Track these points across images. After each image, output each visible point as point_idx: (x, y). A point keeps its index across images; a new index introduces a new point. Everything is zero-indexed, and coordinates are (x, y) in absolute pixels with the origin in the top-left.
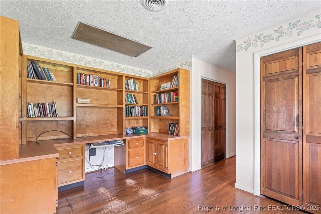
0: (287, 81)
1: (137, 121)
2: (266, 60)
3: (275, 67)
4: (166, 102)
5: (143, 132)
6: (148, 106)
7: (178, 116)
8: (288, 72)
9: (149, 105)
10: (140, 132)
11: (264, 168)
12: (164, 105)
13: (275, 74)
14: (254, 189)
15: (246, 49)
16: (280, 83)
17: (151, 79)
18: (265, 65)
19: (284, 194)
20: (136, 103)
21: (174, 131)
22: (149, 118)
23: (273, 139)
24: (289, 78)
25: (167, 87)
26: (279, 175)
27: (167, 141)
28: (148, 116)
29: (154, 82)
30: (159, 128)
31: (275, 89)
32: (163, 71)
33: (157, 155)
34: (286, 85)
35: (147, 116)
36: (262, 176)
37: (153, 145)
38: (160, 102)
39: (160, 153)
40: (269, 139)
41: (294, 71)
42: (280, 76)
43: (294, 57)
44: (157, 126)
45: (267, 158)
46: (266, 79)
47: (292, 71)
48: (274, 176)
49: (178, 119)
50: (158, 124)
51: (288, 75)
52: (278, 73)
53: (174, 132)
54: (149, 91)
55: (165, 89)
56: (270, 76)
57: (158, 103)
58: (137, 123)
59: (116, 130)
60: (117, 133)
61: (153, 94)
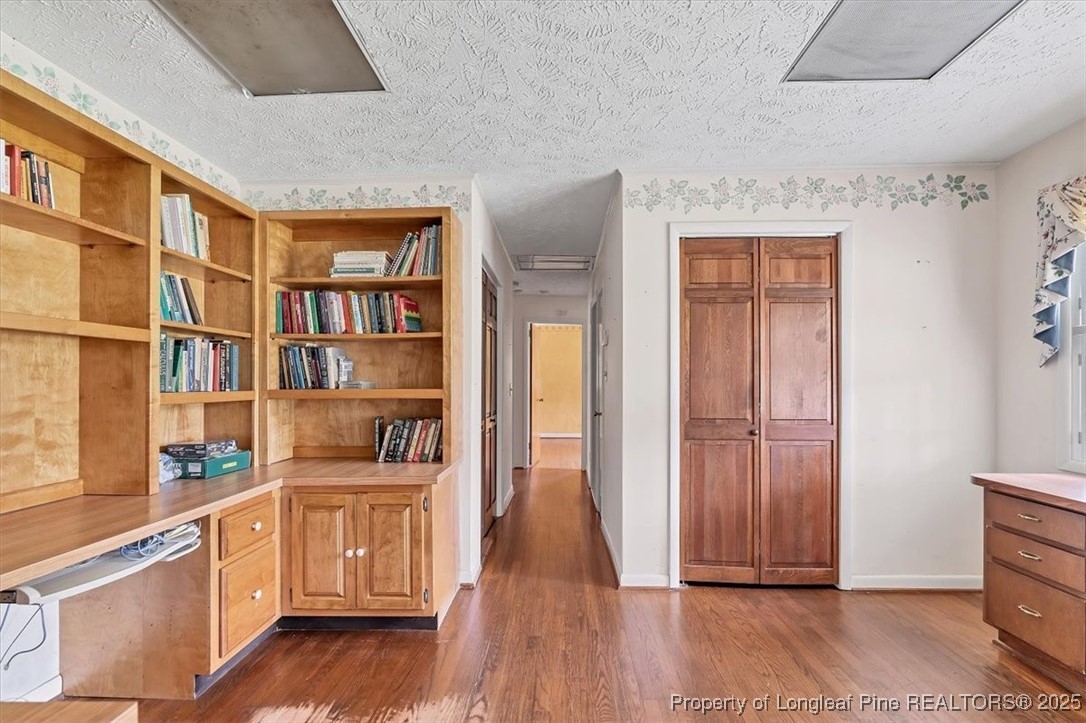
0: (733, 307)
1: (180, 414)
2: (694, 249)
3: (710, 270)
4: (359, 330)
5: (235, 464)
6: (250, 341)
7: (441, 387)
8: (734, 286)
9: (257, 336)
10: (225, 466)
11: (688, 513)
12: (346, 341)
13: (708, 286)
14: (669, 575)
15: (649, 207)
16: (719, 307)
17: (267, 217)
18: (688, 260)
19: (729, 563)
20: (195, 322)
21: (408, 444)
22: (255, 395)
23: (706, 441)
24: (735, 300)
25: (371, 271)
26: (718, 523)
27: (424, 489)
28: (251, 388)
29: (278, 234)
30: (293, 439)
31: (710, 321)
32: (315, 197)
33: (371, 556)
34: (730, 314)
35: (247, 386)
36: (683, 536)
37: (339, 515)
38: (323, 328)
39: (387, 542)
40: (696, 442)
41: (745, 286)
42: (720, 292)
43: (744, 256)
44: (286, 434)
45: (693, 489)
46: (691, 294)
47: (741, 286)
48: (708, 526)
49: (441, 400)
50: (290, 423)
51: (734, 293)
52: (716, 286)
53: (406, 450)
54: (257, 270)
55: (360, 275)
56: (699, 289)
57: (311, 331)
58: (183, 424)
59: (72, 472)
60: (78, 489)
61: (274, 289)
